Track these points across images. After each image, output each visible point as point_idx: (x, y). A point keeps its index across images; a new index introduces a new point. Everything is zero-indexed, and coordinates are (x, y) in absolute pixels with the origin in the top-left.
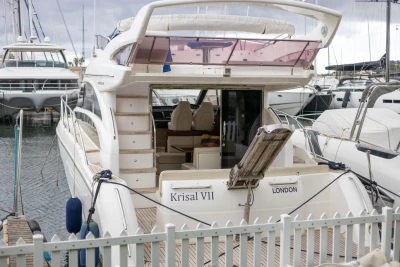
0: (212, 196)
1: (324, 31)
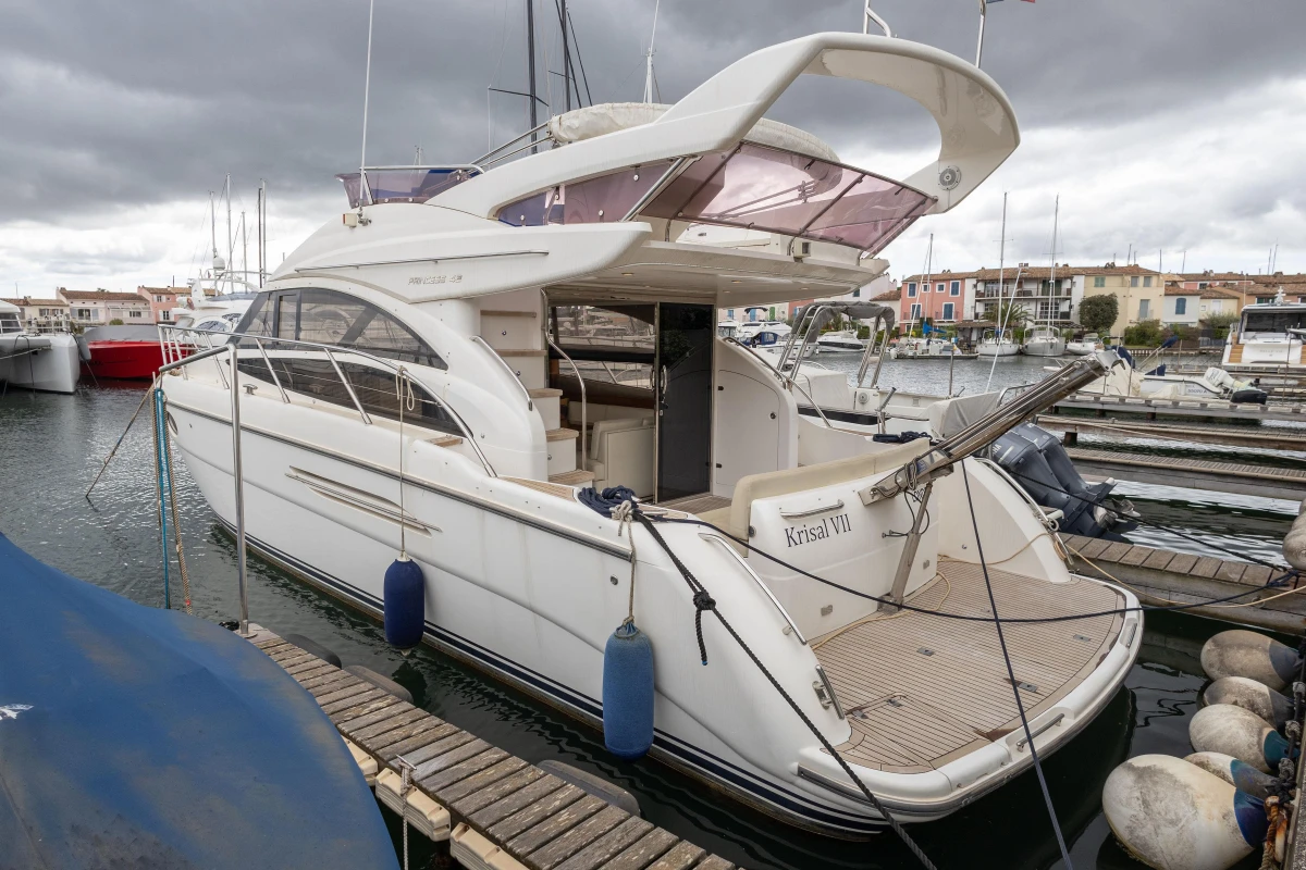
0: (847, 525)
1: (950, 179)
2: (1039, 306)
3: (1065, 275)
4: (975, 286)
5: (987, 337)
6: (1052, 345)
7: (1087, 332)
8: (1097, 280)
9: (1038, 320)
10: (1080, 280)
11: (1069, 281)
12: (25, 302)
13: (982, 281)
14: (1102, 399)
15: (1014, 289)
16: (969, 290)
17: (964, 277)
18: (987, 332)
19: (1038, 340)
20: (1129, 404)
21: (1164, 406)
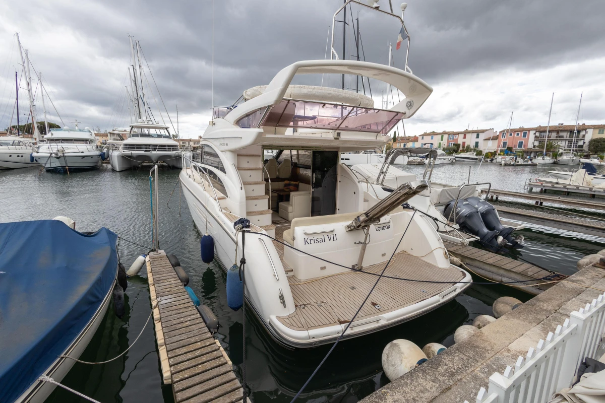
0: (335, 238)
1: (410, 105)
2: (567, 142)
3: (584, 128)
4: (535, 134)
5: (538, 156)
6: (573, 160)
7: (592, 154)
8: (600, 131)
9: (566, 148)
10: (590, 131)
11: (584, 131)
12: (190, 140)
13: (538, 131)
14: (567, 187)
15: (554, 135)
16: (532, 136)
17: (529, 130)
18: (538, 154)
19: (565, 158)
20: (581, 190)
21: (599, 192)
